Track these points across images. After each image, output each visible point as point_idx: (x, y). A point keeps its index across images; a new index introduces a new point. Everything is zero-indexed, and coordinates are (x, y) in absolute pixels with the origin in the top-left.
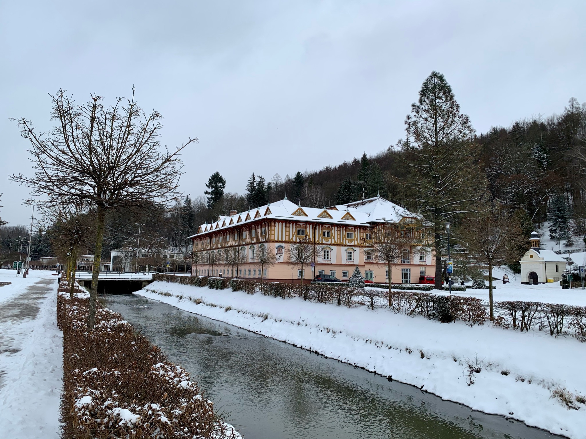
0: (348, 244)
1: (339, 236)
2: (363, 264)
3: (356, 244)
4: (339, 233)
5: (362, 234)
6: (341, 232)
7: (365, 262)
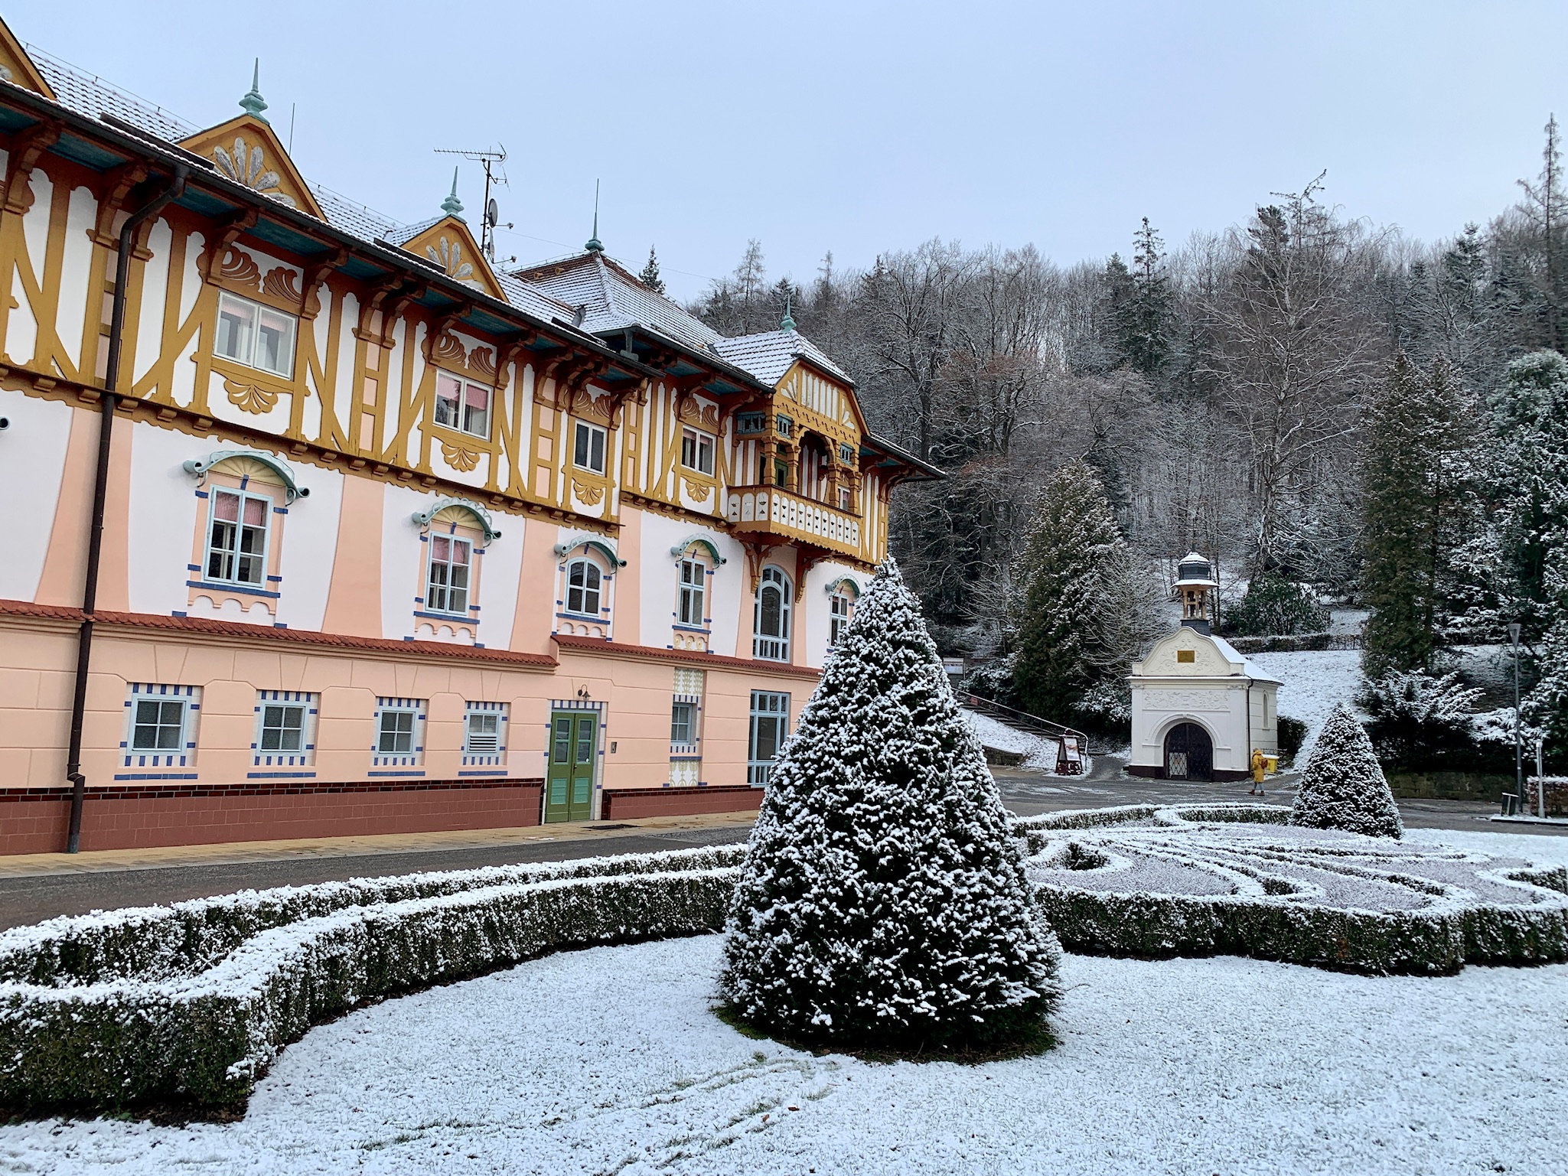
0: (441, 469)
1: (370, 386)
2: (538, 646)
3: (502, 485)
4: (372, 363)
5: (546, 414)
6: (396, 355)
7: (554, 637)
